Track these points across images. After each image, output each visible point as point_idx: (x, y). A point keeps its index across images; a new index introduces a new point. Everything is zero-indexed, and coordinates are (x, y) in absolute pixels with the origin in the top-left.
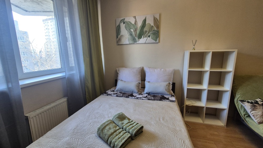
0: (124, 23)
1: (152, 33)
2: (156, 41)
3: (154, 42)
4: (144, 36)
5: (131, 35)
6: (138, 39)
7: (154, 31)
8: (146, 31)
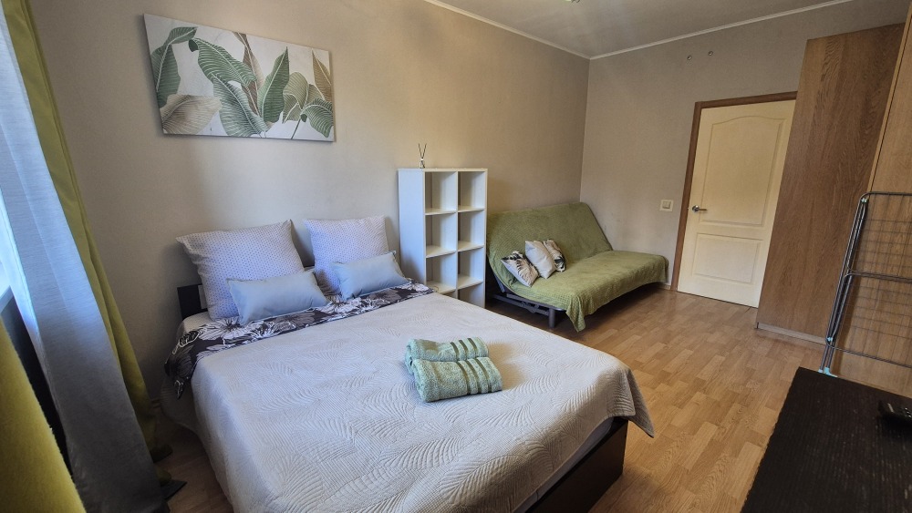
0: (193, 47)
1: (313, 109)
2: (326, 134)
3: (321, 137)
4: (284, 117)
5: (233, 100)
6: (265, 121)
7: (316, 102)
8: (292, 100)
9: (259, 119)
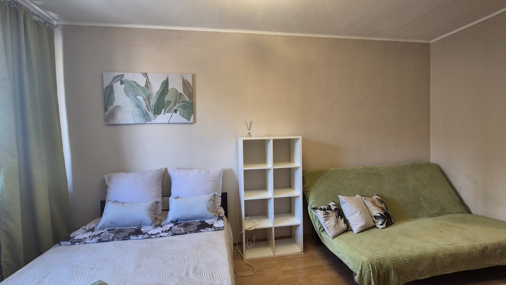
0: (122, 83)
1: (181, 106)
2: (189, 119)
3: (186, 121)
4: (165, 112)
5: (139, 106)
6: (154, 114)
7: (183, 102)
8: (169, 102)
9: (151, 114)
